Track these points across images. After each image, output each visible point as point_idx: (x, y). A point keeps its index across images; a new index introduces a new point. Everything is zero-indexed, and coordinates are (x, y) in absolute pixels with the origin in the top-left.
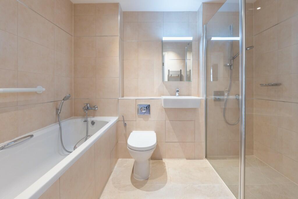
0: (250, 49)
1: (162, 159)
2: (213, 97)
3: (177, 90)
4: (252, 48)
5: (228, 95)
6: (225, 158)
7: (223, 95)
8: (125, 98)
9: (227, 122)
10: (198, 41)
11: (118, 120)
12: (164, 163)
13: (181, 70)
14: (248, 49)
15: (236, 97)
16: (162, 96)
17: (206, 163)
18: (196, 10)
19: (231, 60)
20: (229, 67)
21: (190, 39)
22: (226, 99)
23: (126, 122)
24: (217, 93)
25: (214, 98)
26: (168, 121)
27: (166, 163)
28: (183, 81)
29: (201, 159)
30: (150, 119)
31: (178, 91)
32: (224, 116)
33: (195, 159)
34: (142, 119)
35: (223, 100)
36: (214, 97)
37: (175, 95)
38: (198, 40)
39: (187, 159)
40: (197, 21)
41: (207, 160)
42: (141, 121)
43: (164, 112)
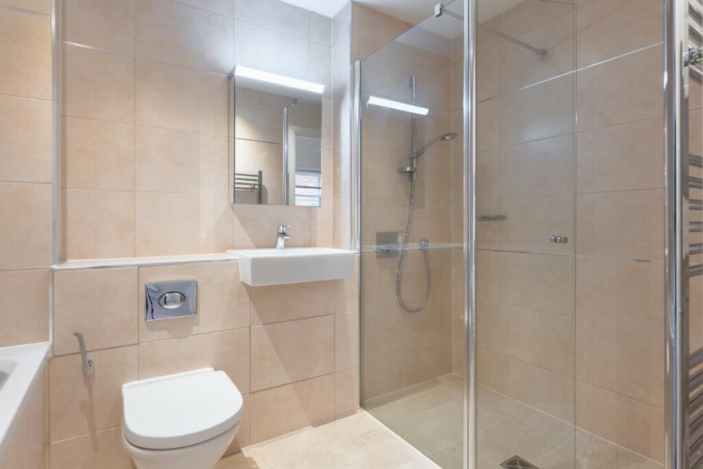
0: (450, 139)
1: (240, 451)
2: (375, 247)
3: (281, 232)
4: (454, 136)
5: (406, 241)
6: (402, 395)
7: (395, 241)
8: (72, 264)
9: (403, 306)
10: (334, 98)
11: (51, 355)
12: (251, 458)
13: (260, 173)
14: (447, 138)
15: (420, 245)
16: (228, 251)
17: (366, 419)
18: (331, 14)
19: (413, 158)
20: (408, 174)
21: (318, 89)
22: (402, 251)
23: (90, 356)
24: (384, 238)
25: (377, 249)
26: (258, 327)
27: (256, 459)
28: (266, 203)
29: (351, 414)
30: (195, 329)
31: (284, 234)
32: (398, 292)
33: (335, 418)
34: (164, 334)
35: (395, 253)
36: (378, 247)
37: (275, 247)
38: (337, 97)
39: (316, 424)
40: (332, 43)
41: (365, 412)
42: (160, 340)
43: (246, 299)
